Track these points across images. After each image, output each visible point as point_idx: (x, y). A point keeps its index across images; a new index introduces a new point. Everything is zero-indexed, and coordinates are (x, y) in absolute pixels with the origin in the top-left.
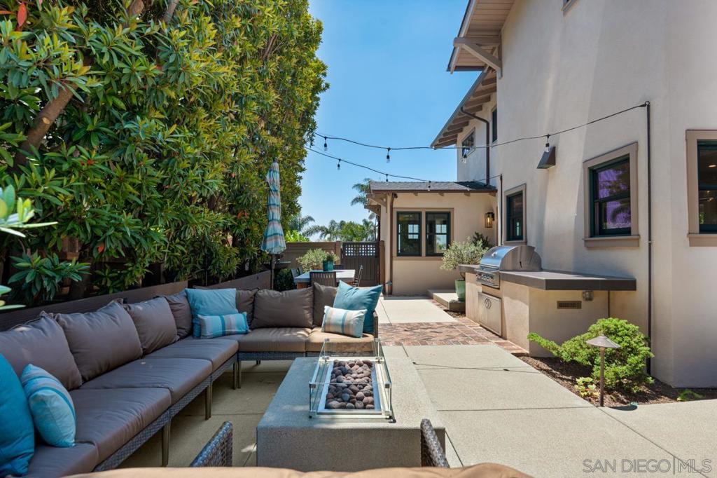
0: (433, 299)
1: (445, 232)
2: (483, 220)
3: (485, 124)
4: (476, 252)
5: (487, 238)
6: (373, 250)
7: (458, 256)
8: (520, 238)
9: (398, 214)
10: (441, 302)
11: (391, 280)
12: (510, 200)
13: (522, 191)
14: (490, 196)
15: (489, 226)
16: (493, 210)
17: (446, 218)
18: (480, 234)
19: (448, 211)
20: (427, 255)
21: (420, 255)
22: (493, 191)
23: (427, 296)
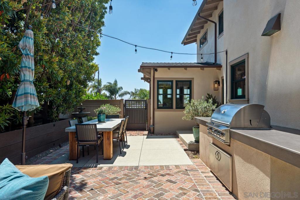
0: (179, 138)
1: (189, 93)
2: (212, 86)
3: (214, 24)
4: (208, 107)
5: (215, 97)
6: (143, 105)
7: (195, 110)
8: (243, 96)
9: (158, 81)
10: (183, 142)
11: (154, 125)
12: (234, 68)
13: (245, 60)
14: (217, 70)
15: (216, 90)
16: (218, 79)
17: (189, 84)
18: (210, 94)
19: (190, 80)
20: (177, 108)
21: (172, 108)
22: (219, 67)
23: (176, 136)
